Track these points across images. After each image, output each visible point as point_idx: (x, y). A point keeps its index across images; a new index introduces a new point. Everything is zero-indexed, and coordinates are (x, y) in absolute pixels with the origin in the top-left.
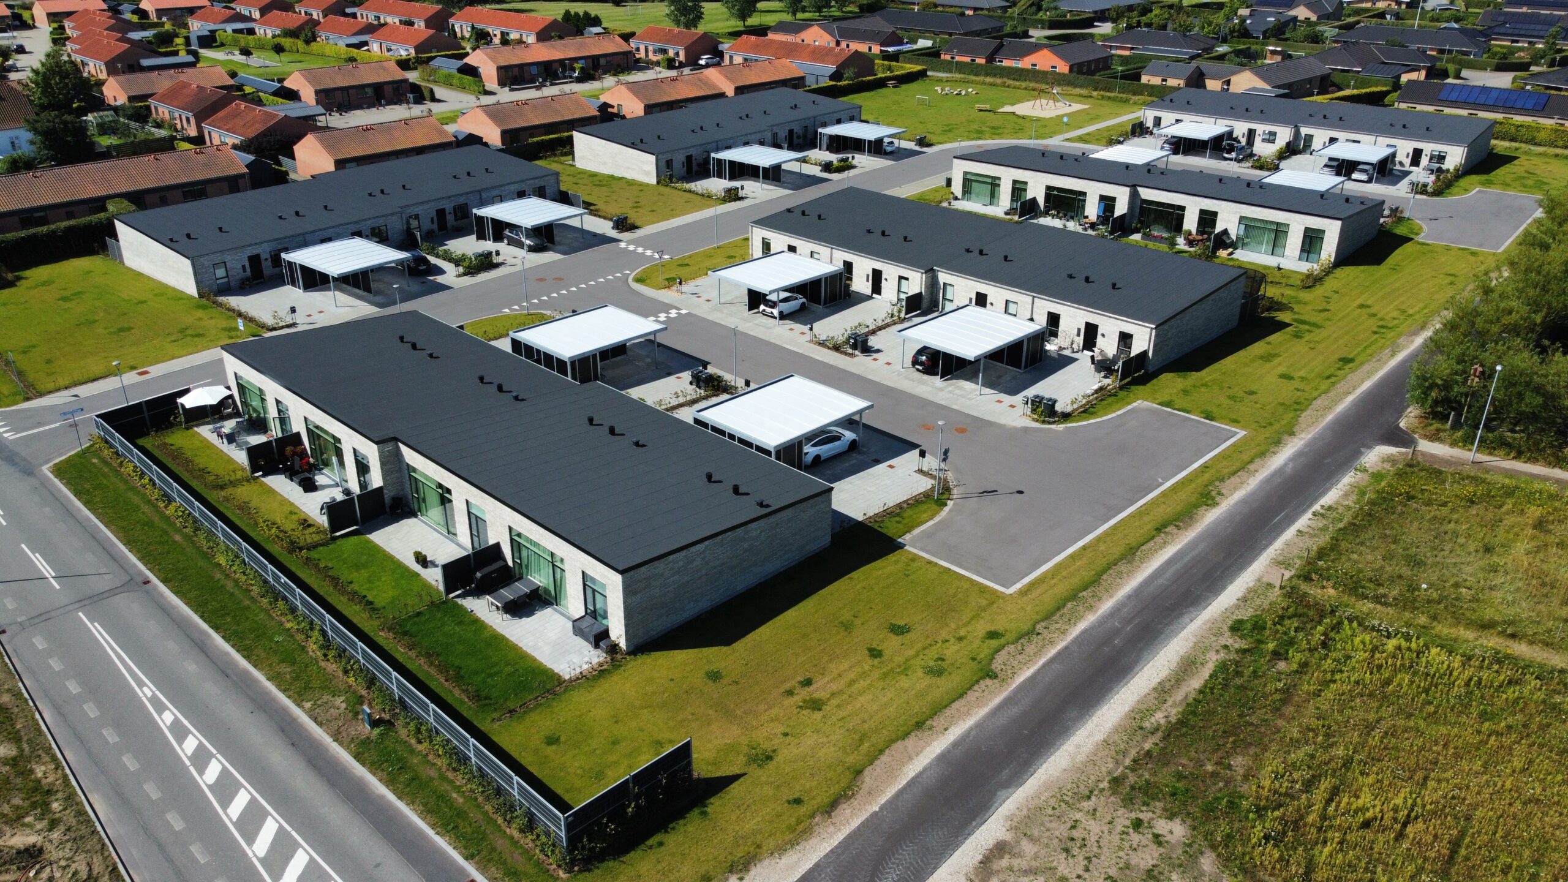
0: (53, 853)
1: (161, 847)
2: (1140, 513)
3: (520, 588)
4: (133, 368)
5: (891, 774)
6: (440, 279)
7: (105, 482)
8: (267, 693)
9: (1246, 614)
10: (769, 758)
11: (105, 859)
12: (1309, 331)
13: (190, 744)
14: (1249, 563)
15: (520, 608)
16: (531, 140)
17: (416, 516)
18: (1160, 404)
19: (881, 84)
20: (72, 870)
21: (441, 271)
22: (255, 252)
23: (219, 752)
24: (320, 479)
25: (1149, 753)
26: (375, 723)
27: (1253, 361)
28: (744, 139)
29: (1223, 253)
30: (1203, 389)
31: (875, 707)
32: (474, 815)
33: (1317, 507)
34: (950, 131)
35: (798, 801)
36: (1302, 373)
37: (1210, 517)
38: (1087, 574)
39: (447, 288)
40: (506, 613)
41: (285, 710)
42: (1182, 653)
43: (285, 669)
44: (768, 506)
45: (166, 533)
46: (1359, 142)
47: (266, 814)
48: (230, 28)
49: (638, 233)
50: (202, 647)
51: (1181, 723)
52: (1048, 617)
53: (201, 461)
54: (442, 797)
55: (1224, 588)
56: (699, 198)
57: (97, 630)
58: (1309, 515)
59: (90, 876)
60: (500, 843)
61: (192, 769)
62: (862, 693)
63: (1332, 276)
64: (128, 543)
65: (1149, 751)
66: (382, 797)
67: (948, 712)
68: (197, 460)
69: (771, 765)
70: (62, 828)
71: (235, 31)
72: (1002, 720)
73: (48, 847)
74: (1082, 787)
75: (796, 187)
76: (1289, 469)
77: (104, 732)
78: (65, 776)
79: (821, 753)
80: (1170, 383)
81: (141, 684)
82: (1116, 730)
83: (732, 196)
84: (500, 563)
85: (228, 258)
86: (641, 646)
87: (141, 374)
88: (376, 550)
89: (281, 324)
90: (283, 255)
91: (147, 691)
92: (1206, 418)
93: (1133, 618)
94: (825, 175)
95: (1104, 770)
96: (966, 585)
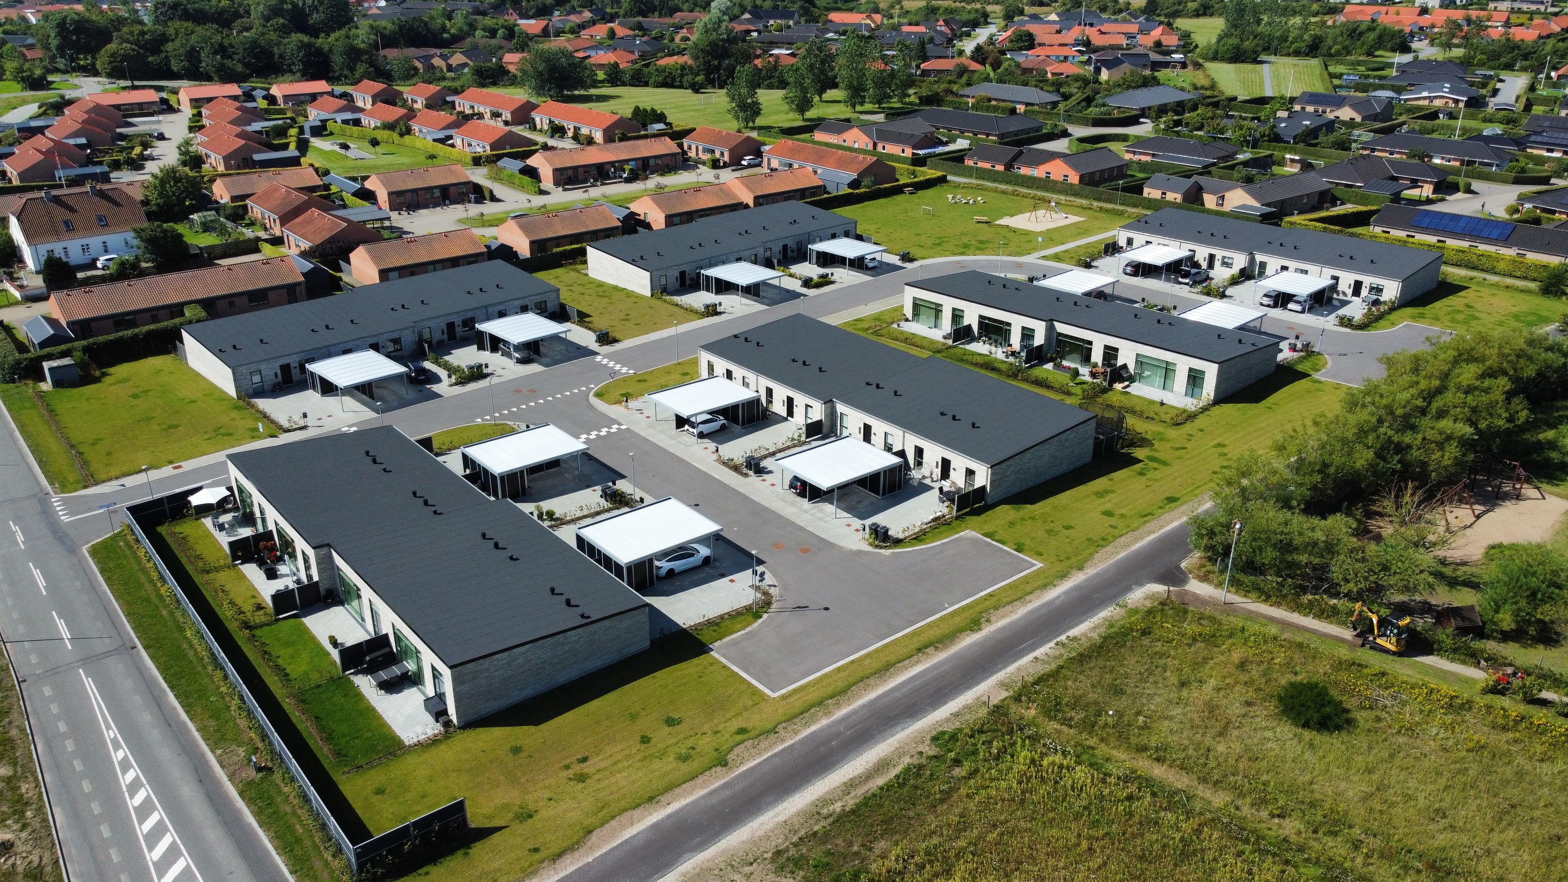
0: (20, 847)
1: (92, 850)
2: (915, 633)
3: (396, 670)
4: (171, 462)
5: (612, 835)
6: (436, 388)
7: (124, 562)
8: (194, 741)
9: (949, 728)
10: (530, 816)
11: (52, 854)
12: (1155, 469)
13: (130, 776)
14: (978, 683)
15: (391, 686)
16: (555, 250)
17: (343, 605)
18: (985, 535)
19: (898, 190)
20: (29, 860)
21: (437, 379)
22: (286, 362)
23: (149, 783)
24: (283, 569)
25: (815, 834)
26: (259, 769)
27: (1087, 496)
28: (737, 256)
29: (1118, 386)
30: (1029, 522)
31: (625, 783)
32: (307, 843)
33: (1063, 638)
34: (939, 244)
35: (536, 850)
36: (1123, 511)
37: (969, 640)
38: (840, 684)
39: (439, 396)
40: (381, 689)
41: (203, 755)
42: (882, 755)
43: (212, 723)
44: (588, 617)
45: (157, 607)
46: (1306, 272)
47: (168, 830)
48: (340, 117)
49: (617, 347)
50: (159, 703)
51: (853, 812)
52: (790, 719)
53: (200, 549)
54: (289, 828)
55: (945, 703)
56: (682, 311)
57: (89, 685)
58: (1052, 644)
59: (39, 865)
60: (318, 864)
61: (126, 794)
62: (620, 772)
63: (1207, 413)
64: (128, 615)
65: (816, 832)
66: (249, 825)
67: (677, 791)
68: (196, 547)
69: (530, 821)
70: (29, 829)
71: (345, 122)
72: (714, 800)
73: (18, 843)
74: (750, 855)
75: (772, 303)
76: (1058, 602)
77: (75, 762)
78: (41, 793)
79: (569, 815)
80: (1004, 513)
81: (108, 727)
82: (798, 814)
83: (712, 311)
84: (387, 650)
85: (263, 367)
86: (470, 724)
87: (175, 468)
88: (306, 631)
89: (295, 427)
90: (307, 366)
91: (111, 733)
92: (1016, 550)
93: (855, 725)
94: (804, 291)
95: (774, 844)
96: (743, 687)
